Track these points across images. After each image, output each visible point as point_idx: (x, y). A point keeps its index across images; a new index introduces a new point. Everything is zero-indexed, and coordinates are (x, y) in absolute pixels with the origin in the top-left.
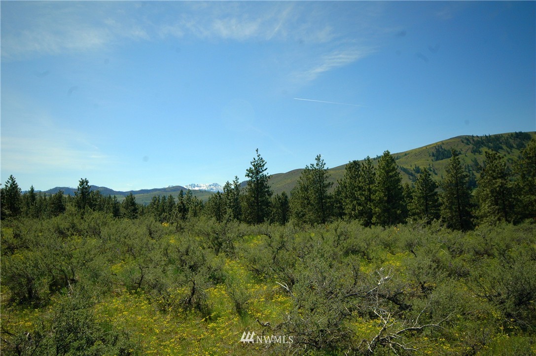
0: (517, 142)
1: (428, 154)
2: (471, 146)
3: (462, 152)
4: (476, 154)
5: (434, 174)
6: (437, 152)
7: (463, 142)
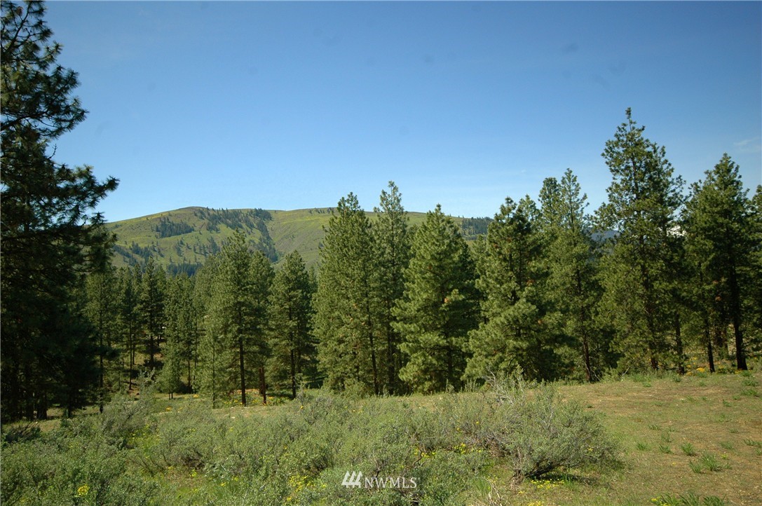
1: (150, 227)
2: (206, 221)
3: (195, 228)
4: (213, 231)
5: (159, 256)
6: (162, 225)
7: (196, 215)
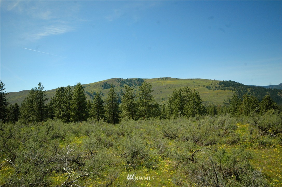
0: (138, 83)
1: (100, 86)
2: (120, 83)
3: (115, 86)
4: (122, 87)
5: (102, 96)
6: (104, 85)
7: (116, 81)
